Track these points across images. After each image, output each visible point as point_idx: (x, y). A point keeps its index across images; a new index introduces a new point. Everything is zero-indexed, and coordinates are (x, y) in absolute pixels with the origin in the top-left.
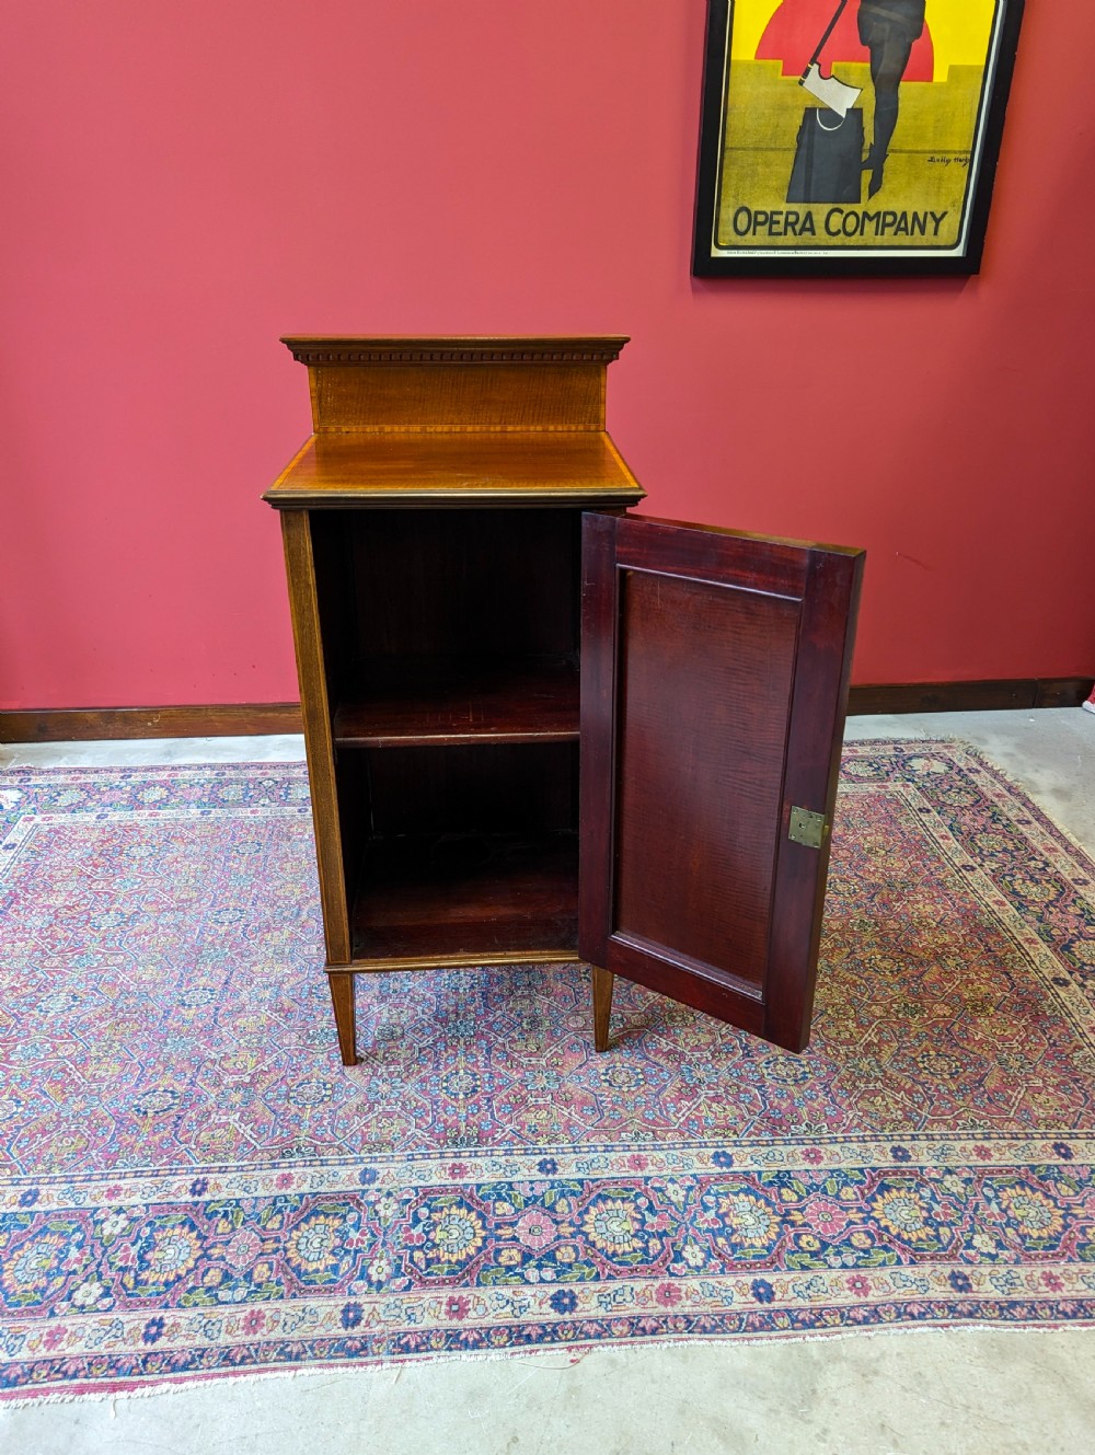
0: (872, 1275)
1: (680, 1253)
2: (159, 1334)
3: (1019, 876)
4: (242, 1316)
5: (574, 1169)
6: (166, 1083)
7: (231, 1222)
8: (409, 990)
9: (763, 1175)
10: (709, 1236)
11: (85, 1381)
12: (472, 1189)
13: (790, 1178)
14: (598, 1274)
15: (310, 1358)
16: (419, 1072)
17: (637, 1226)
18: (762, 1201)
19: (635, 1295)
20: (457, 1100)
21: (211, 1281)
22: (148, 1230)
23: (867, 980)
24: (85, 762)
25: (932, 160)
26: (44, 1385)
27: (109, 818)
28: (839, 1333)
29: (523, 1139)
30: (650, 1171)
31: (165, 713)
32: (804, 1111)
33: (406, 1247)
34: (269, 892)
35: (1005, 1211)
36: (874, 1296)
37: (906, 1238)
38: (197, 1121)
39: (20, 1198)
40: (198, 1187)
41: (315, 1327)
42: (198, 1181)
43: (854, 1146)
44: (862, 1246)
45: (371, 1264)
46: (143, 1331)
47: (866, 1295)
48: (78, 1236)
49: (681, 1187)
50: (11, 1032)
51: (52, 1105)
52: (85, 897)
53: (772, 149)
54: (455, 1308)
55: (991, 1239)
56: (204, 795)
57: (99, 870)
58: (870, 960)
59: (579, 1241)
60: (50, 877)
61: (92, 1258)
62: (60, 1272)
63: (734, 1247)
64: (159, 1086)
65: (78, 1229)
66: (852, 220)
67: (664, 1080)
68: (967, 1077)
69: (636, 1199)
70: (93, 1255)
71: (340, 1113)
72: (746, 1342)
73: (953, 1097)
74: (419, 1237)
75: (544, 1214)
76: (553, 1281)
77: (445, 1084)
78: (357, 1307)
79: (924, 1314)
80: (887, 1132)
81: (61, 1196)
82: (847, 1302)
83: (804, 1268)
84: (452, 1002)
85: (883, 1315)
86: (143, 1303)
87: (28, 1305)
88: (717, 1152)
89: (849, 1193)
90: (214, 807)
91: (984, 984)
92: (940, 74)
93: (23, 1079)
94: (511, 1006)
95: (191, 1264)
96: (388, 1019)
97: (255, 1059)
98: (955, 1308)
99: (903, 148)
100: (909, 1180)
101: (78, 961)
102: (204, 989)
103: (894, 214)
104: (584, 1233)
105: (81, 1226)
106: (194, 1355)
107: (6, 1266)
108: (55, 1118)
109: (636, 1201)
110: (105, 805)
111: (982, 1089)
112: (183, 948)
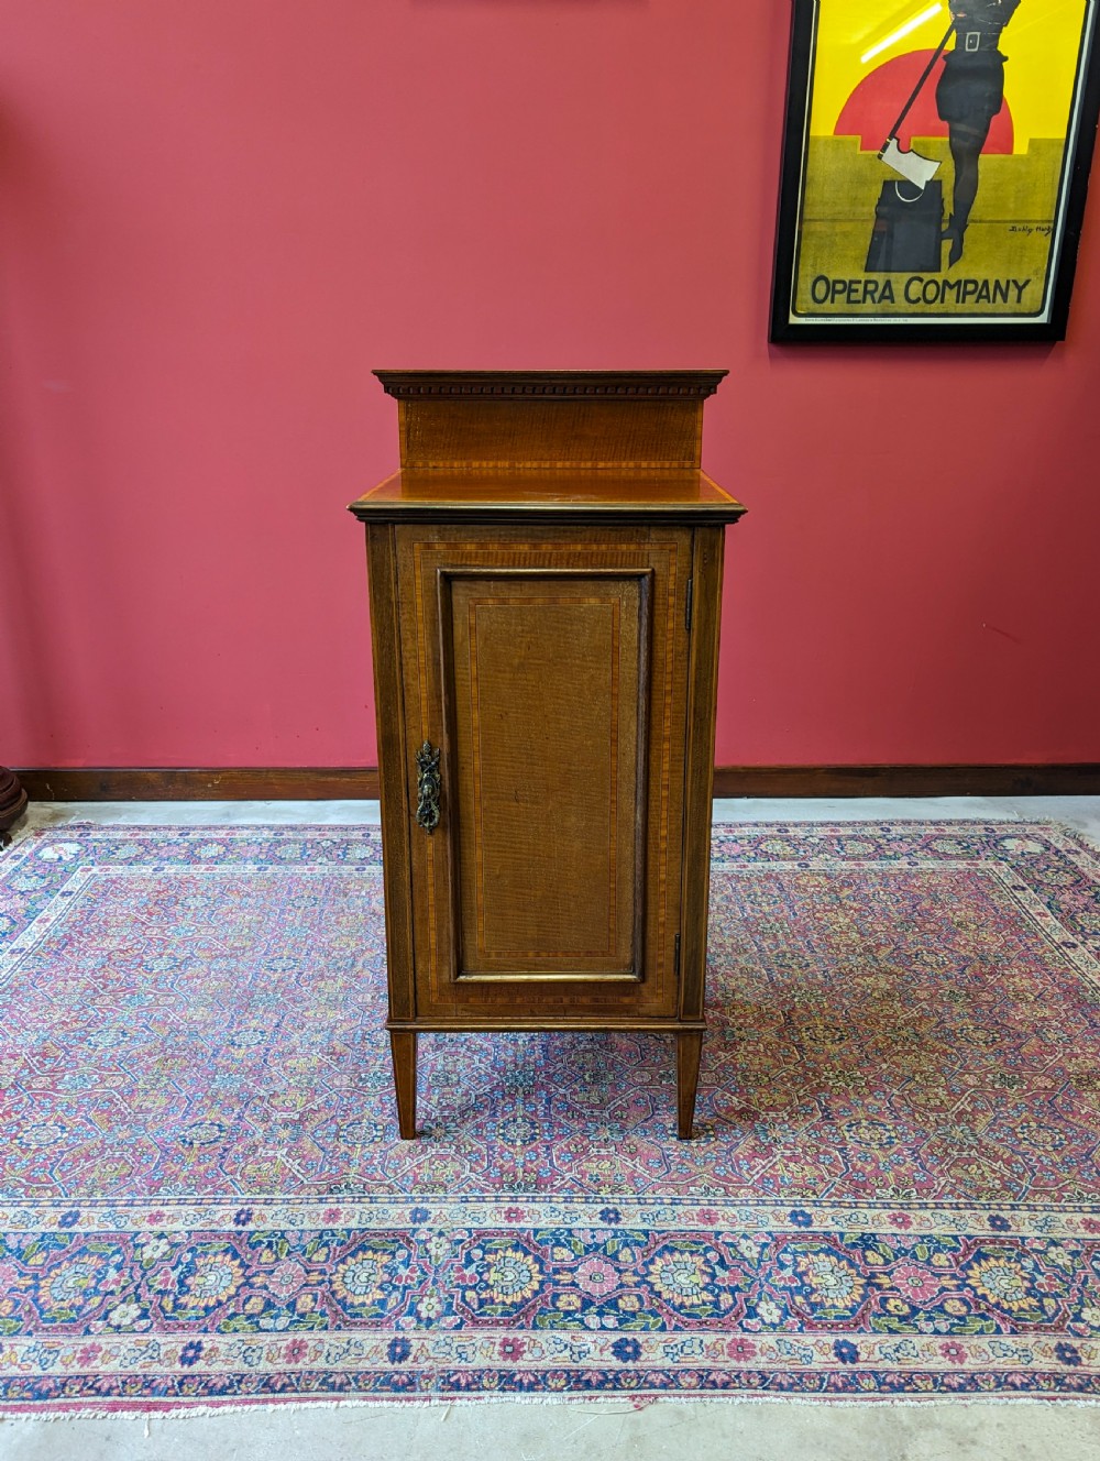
0: (968, 1342)
1: (754, 1309)
2: (197, 1358)
4: (284, 1344)
5: (639, 1220)
6: (213, 1117)
7: (276, 1253)
9: (846, 1236)
10: (786, 1293)
12: (529, 1233)
13: (875, 1241)
14: (664, 1325)
15: (354, 1390)
16: (474, 1117)
17: (707, 1280)
18: (844, 1262)
19: (703, 1347)
20: (514, 1146)
21: (253, 1308)
22: (189, 1256)
23: (959, 1049)
24: (144, 821)
25: (1013, 229)
26: (76, 1400)
27: (165, 871)
28: (932, 1399)
29: (587, 1189)
30: (721, 1226)
31: (226, 775)
32: (890, 1176)
33: (458, 1286)
34: (324, 943)
36: (970, 1364)
37: (1006, 1306)
38: (243, 1153)
39: (60, 1219)
40: (243, 1217)
41: (360, 1359)
42: (242, 1211)
43: (947, 1213)
44: (957, 1313)
45: (421, 1301)
46: (180, 1353)
47: (962, 1362)
48: (117, 1258)
49: (755, 1243)
50: (60, 1062)
51: (97, 1133)
52: (139, 942)
53: (851, 221)
54: (509, 1349)
56: (260, 853)
57: (154, 918)
58: (962, 1030)
59: (643, 1291)
60: (105, 922)
61: (130, 1280)
62: (97, 1292)
64: (206, 1119)
65: (118, 1251)
66: (932, 289)
67: (736, 1138)
68: (1074, 1150)
69: (706, 1253)
70: (131, 1277)
71: (391, 1153)
72: (828, 1403)
73: (1058, 1169)
74: (472, 1278)
75: (606, 1262)
76: (616, 1329)
77: (501, 1131)
78: (405, 1342)
79: (1028, 1385)
80: (983, 1201)
81: (102, 1219)
82: (940, 1367)
83: (891, 1331)
84: (510, 1053)
85: (981, 1384)
86: (182, 1327)
87: (63, 1322)
88: (794, 1211)
90: (271, 864)
91: (1088, 1058)
92: (1020, 147)
93: (69, 1107)
94: (572, 1059)
95: (232, 1291)
96: (444, 1066)
97: (304, 1099)
98: (1062, 1380)
99: (984, 218)
100: (1009, 1249)
101: (129, 1001)
102: (255, 1031)
103: (975, 282)
104: (648, 1283)
105: (120, 1248)
106: (232, 1380)
107: (42, 1283)
108: (99, 1145)
109: (704, 1255)
110: (162, 859)
111: (1089, 1162)
112: (234, 992)
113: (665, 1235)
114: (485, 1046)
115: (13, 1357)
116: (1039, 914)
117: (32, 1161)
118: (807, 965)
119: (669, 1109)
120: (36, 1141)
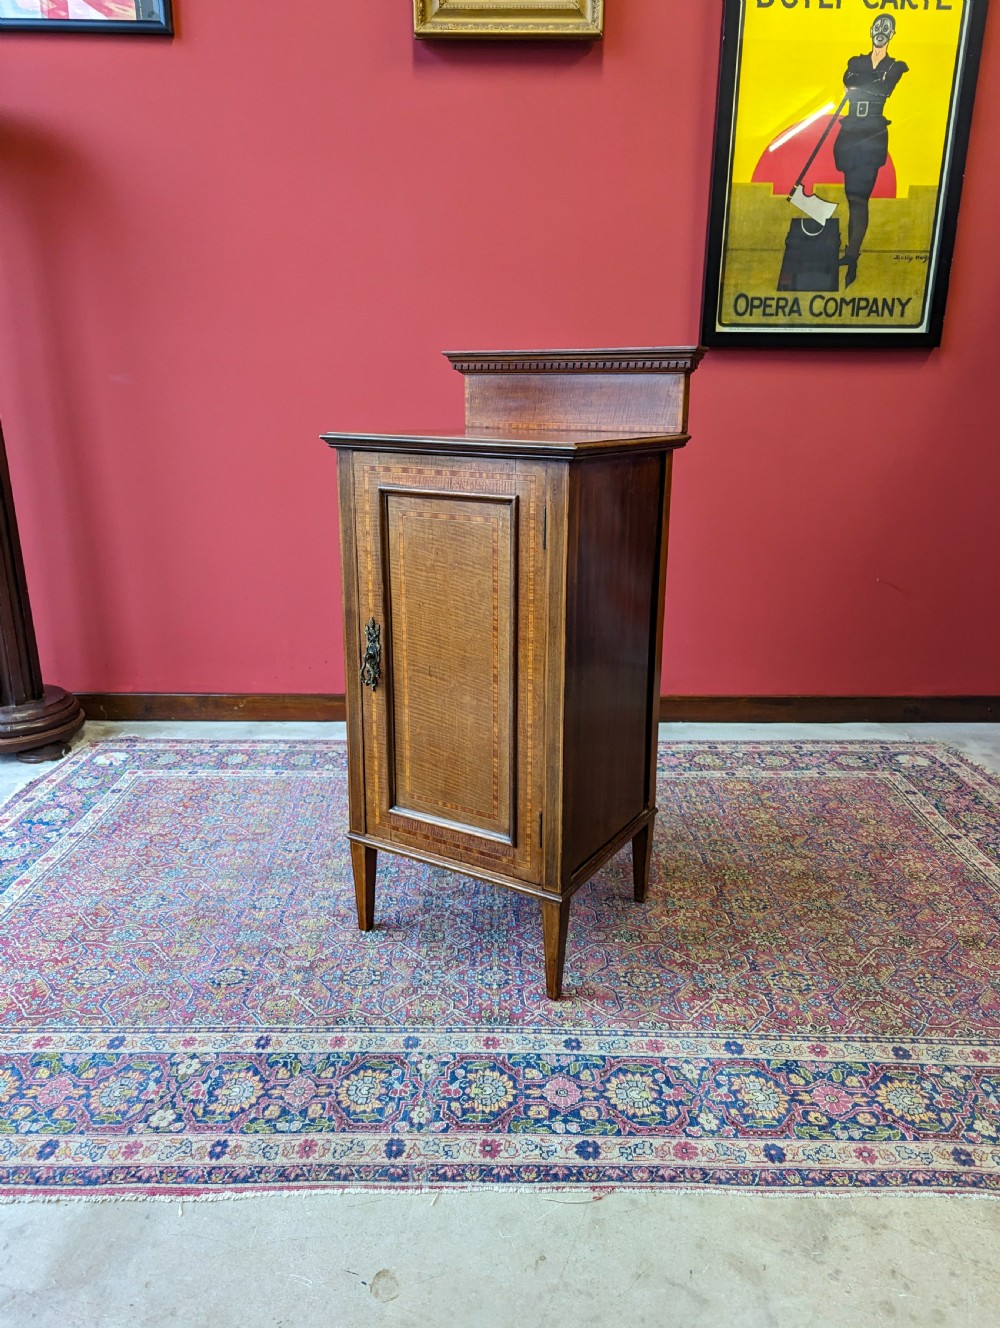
0: (878, 1147)
1: (696, 1119)
2: (223, 1153)
4: (297, 1143)
5: (597, 1048)
6: (237, 964)
7: (290, 1070)
8: (450, 906)
9: (773, 1062)
10: (722, 1106)
11: (157, 1185)
12: (504, 1057)
13: (797, 1066)
14: (619, 1131)
15: (356, 1180)
16: (457, 966)
17: (656, 1096)
18: (772, 1082)
19: (656, 1150)
20: (490, 989)
21: (271, 1114)
22: (217, 1072)
23: (864, 917)
24: (181, 736)
25: (897, 258)
26: (121, 1186)
27: (198, 774)
28: (848, 1192)
29: (551, 1022)
30: (665, 1053)
31: (251, 699)
32: (809, 1016)
33: (444, 1098)
34: (330, 830)
36: (880, 1164)
37: (909, 1119)
38: (263, 993)
39: (108, 1042)
40: (262, 1042)
41: (362, 1156)
42: (262, 1038)
43: (857, 1045)
44: (868, 1124)
45: (413, 1109)
46: (209, 1150)
47: (873, 1162)
48: (157, 1074)
49: (695, 1067)
50: (109, 921)
51: (140, 975)
52: (176, 828)
53: (765, 250)
54: (488, 1148)
55: (991, 1125)
56: (278, 761)
57: (189, 810)
58: (866, 902)
59: (601, 1103)
60: (148, 813)
61: (167, 1091)
62: (139, 1100)
64: (231, 965)
65: (157, 1068)
66: (832, 304)
67: (678, 984)
68: (963, 996)
69: (654, 1074)
70: (168, 1089)
71: (387, 993)
72: (760, 1194)
73: (949, 1011)
74: (456, 1092)
75: (569, 1081)
76: (578, 1133)
77: (480, 977)
78: (400, 1142)
79: (929, 1181)
80: (887, 1035)
81: (144, 1043)
82: (855, 1167)
83: (812, 1137)
84: (487, 916)
85: (890, 1180)
86: (211, 1128)
87: (110, 1123)
88: (728, 1042)
89: (853, 1081)
90: (287, 769)
91: (973, 925)
92: (902, 192)
93: (117, 955)
94: (539, 922)
95: (253, 1100)
96: (431, 926)
97: (314, 950)
98: (959, 1178)
99: (874, 248)
100: (910, 1074)
101: (168, 873)
102: (273, 897)
103: (867, 300)
104: (606, 1098)
105: (159, 1066)
106: (253, 1171)
107: (93, 1093)
108: (142, 985)
109: (653, 1076)
110: (196, 765)
111: (977, 1006)
112: (256, 868)
113: (619, 1059)
114: (466, 910)
115: (67, 1151)
116: (928, 812)
117: (86, 997)
118: (735, 851)
119: (621, 961)
120: (89, 981)
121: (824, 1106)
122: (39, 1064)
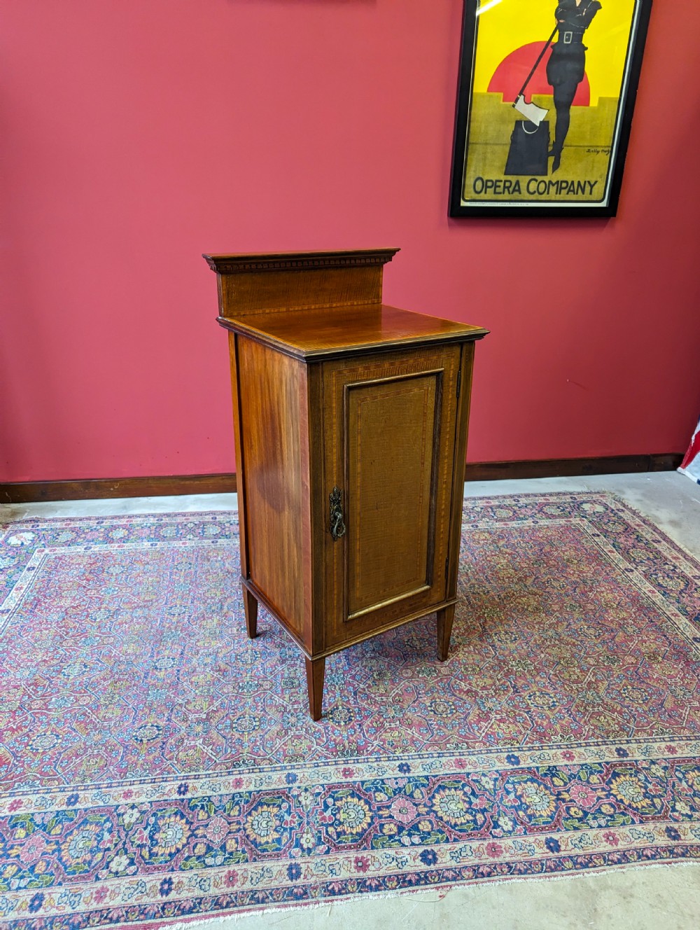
0: (619, 831)
1: (497, 822)
2: (170, 889)
3: (660, 575)
4: (223, 874)
5: (422, 770)
6: (152, 720)
7: (207, 812)
8: (299, 655)
9: (540, 769)
10: (513, 810)
11: (125, 924)
12: (359, 785)
13: (556, 770)
14: (447, 838)
15: (271, 902)
17: (467, 806)
18: (542, 786)
19: (473, 851)
20: (340, 726)
21: (199, 852)
22: (153, 819)
23: (581, 641)
24: (72, 515)
25: (589, 151)
27: (92, 549)
28: (604, 870)
29: (386, 750)
30: (469, 769)
31: (122, 482)
32: (558, 727)
33: (322, 825)
34: (201, 594)
35: (691, 786)
36: (622, 845)
37: (635, 806)
38: (176, 745)
39: (66, 800)
40: (182, 789)
41: (272, 880)
42: (181, 785)
43: (592, 748)
44: (609, 813)
45: (302, 837)
46: (159, 888)
47: (617, 844)
48: (108, 825)
49: (490, 778)
50: (47, 689)
51: (80, 738)
52: (84, 600)
53: (497, 144)
54: (360, 864)
55: (687, 805)
56: (151, 533)
57: (91, 583)
58: (581, 629)
59: (432, 817)
60: (60, 588)
61: (119, 840)
62: (99, 850)
63: (530, 817)
64: (148, 722)
65: (107, 820)
66: (542, 185)
67: (467, 709)
68: (654, 702)
69: (463, 788)
70: (119, 837)
71: (267, 736)
72: (547, 879)
73: (647, 715)
74: (330, 818)
75: (407, 800)
76: (420, 844)
77: (331, 716)
78: (297, 865)
79: (655, 856)
80: (611, 739)
81: (94, 798)
82: (605, 849)
83: (576, 829)
85: (629, 858)
86: (157, 868)
87: (80, 873)
88: (509, 755)
89: (595, 779)
90: (159, 541)
91: (652, 643)
92: (594, 102)
93: (59, 720)
94: (364, 664)
95: (184, 841)
96: (289, 675)
97: (207, 703)
98: (673, 851)
99: (573, 144)
100: (630, 769)
101: (84, 642)
102: (168, 658)
103: (567, 182)
104: (434, 811)
105: (109, 818)
106: (195, 903)
107: (63, 847)
108: (83, 746)
109: (463, 789)
110: (89, 541)
111: (663, 709)
112: (151, 632)
113: (438, 778)
116: (610, 551)
117: (42, 761)
119: (426, 693)
120: (42, 746)
121: (579, 801)
122: (15, 825)
